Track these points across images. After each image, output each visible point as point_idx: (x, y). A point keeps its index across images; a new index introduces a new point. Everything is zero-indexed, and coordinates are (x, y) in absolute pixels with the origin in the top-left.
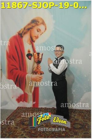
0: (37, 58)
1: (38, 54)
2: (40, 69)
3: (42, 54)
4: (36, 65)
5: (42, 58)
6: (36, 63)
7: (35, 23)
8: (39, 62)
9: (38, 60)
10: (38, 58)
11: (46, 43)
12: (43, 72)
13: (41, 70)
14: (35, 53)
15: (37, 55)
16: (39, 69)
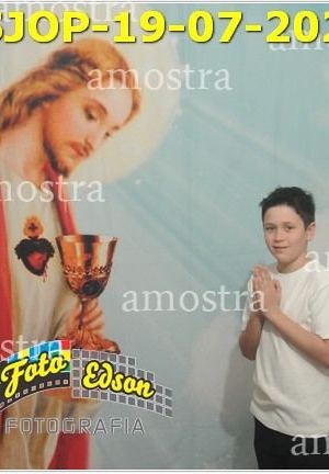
0: (80, 264)
1: (89, 242)
2: (98, 327)
3: (113, 245)
4: (72, 303)
5: (109, 264)
6: (77, 292)
7: (76, 69)
8: (91, 287)
9: (87, 277)
10: (88, 263)
11: (138, 182)
12: (114, 344)
13: (106, 334)
14: (69, 239)
15: (79, 246)
16: (93, 325)
